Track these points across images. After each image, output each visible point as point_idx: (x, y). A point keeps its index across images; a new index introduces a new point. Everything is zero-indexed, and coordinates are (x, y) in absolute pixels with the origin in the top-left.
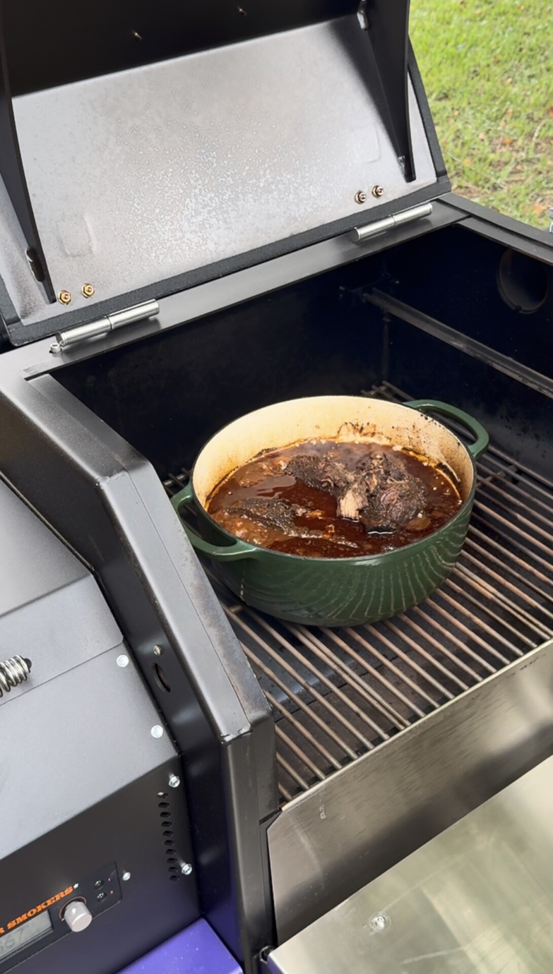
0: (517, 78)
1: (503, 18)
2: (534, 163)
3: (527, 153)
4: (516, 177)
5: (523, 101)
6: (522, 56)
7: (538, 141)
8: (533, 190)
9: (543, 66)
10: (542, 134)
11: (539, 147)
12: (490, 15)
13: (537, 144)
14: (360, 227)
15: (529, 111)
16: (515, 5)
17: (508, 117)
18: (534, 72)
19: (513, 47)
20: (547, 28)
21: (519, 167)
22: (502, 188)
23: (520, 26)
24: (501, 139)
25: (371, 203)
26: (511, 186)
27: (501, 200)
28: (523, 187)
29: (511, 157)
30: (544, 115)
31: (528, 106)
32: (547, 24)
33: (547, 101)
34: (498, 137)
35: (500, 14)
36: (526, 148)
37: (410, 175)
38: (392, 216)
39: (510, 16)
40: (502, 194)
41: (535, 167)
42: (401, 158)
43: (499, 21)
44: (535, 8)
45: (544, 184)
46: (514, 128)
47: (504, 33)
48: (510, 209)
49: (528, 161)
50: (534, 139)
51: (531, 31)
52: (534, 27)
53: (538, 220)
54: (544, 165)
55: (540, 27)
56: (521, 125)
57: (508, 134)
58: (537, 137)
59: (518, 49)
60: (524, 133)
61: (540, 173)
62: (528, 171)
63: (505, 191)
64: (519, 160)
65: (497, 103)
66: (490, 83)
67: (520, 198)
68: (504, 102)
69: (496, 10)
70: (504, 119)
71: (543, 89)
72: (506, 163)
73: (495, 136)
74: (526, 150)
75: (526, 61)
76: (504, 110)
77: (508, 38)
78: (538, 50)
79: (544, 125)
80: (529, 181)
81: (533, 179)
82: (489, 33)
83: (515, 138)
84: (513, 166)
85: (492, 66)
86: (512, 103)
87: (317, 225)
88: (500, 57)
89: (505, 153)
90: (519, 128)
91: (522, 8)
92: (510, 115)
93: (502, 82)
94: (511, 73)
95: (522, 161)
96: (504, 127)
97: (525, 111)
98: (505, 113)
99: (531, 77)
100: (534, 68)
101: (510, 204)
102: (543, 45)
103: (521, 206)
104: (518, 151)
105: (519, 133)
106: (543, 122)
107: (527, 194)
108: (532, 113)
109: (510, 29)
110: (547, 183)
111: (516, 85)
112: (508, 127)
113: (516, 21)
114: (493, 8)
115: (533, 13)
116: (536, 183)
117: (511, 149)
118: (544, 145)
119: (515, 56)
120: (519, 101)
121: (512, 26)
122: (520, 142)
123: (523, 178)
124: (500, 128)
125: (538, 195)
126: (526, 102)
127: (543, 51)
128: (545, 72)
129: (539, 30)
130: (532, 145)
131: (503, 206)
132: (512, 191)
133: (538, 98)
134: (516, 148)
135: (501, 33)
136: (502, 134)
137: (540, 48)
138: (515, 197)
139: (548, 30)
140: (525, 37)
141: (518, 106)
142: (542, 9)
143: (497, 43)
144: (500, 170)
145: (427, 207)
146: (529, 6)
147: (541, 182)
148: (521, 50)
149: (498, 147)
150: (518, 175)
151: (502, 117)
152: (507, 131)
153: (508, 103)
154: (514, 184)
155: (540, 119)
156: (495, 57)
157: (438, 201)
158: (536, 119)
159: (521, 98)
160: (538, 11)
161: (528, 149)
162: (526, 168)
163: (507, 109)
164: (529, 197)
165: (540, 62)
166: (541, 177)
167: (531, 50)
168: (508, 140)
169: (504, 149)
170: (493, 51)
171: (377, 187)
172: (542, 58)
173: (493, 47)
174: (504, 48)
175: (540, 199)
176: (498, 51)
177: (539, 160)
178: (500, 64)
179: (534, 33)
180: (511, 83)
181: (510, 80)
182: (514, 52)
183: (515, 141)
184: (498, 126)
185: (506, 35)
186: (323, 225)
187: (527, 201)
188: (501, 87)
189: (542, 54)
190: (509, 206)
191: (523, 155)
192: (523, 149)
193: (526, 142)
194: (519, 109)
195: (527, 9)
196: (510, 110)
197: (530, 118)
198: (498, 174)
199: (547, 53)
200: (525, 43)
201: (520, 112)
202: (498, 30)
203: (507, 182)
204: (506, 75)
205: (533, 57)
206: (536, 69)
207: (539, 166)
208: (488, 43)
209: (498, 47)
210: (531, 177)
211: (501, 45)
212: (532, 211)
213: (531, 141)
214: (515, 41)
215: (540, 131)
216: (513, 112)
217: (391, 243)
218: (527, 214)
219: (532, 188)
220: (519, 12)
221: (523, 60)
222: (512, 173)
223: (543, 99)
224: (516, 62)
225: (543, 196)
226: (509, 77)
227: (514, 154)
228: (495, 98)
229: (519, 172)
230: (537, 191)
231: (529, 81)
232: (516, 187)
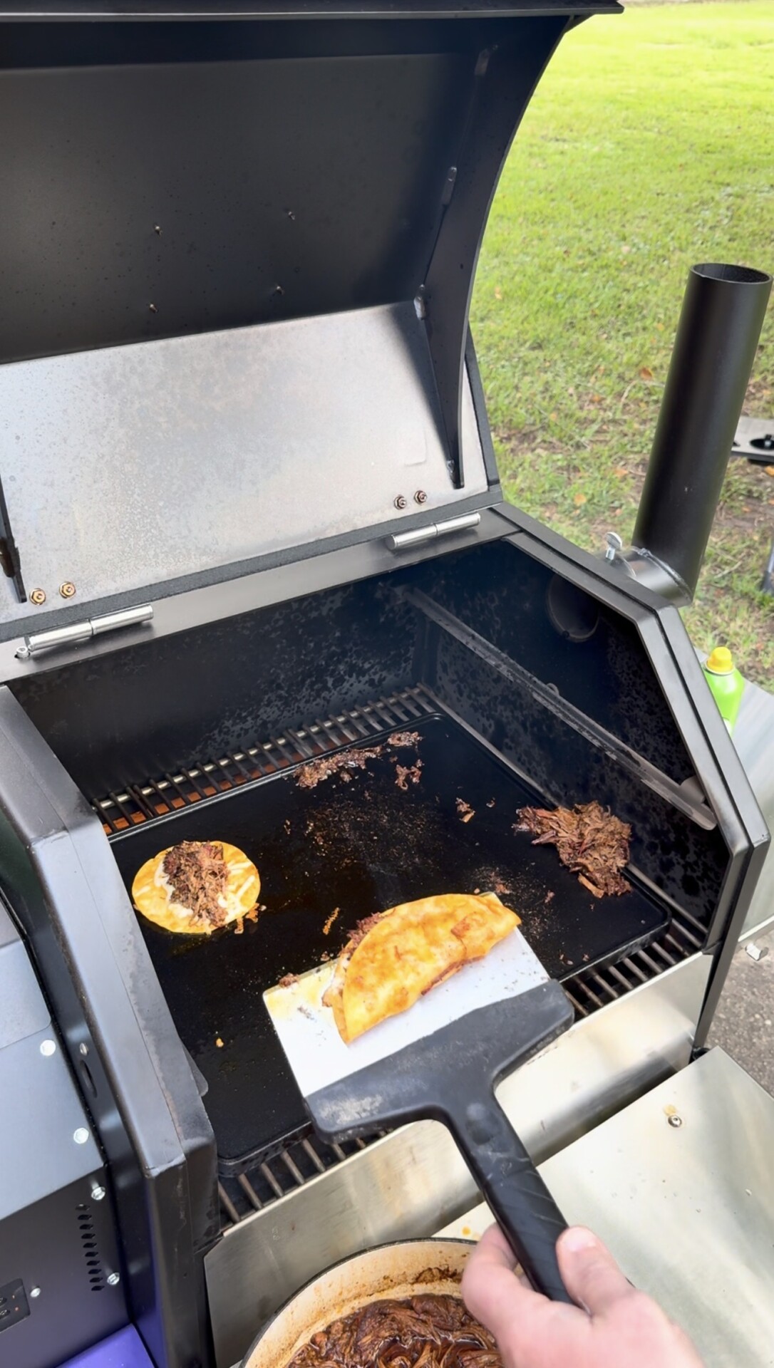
0: (613, 333)
1: (605, 272)
2: (620, 424)
3: (615, 413)
4: (601, 437)
5: (617, 358)
6: (620, 313)
7: (627, 401)
8: (616, 453)
9: (639, 324)
10: (631, 395)
11: (628, 408)
12: (592, 267)
13: (625, 405)
14: (398, 534)
15: (621, 370)
16: (619, 260)
17: (599, 374)
18: (630, 331)
19: (612, 302)
20: (647, 286)
21: (605, 427)
22: (585, 447)
23: (621, 282)
24: (590, 396)
25: (412, 508)
26: (595, 446)
27: (583, 459)
28: (607, 448)
29: (598, 415)
30: (635, 376)
31: (620, 365)
32: (647, 283)
33: (640, 362)
34: (587, 394)
35: (602, 267)
36: (614, 407)
37: (457, 481)
38: (435, 524)
39: (613, 271)
40: (585, 453)
41: (621, 428)
42: (449, 462)
43: (600, 275)
44: (638, 264)
45: (628, 447)
46: (604, 385)
47: (604, 287)
48: (591, 470)
49: (614, 422)
50: (623, 400)
51: (632, 288)
52: (635, 285)
53: (618, 484)
54: (630, 428)
55: (641, 284)
56: (611, 384)
57: (597, 391)
58: (627, 398)
59: (616, 305)
60: (614, 392)
61: (626, 435)
62: (613, 431)
63: (589, 450)
64: (606, 420)
65: (590, 358)
66: (585, 337)
67: (603, 459)
68: (597, 358)
69: (599, 263)
70: (594, 376)
71: (637, 349)
72: (593, 421)
73: (584, 392)
74: (613, 411)
75: (623, 318)
76: (596, 366)
77: (608, 293)
78: (636, 308)
79: (634, 387)
80: (613, 442)
81: (617, 441)
82: (588, 285)
83: (604, 396)
84: (599, 425)
85: (589, 319)
86: (604, 359)
87: (348, 530)
88: (597, 312)
89: (591, 411)
90: (609, 386)
91: (625, 263)
92: (602, 372)
93: (597, 337)
94: (607, 329)
95: (609, 421)
96: (594, 384)
97: (617, 369)
98: (597, 369)
99: (625, 335)
100: (629, 326)
101: (593, 465)
102: (642, 303)
103: (603, 468)
104: (605, 410)
105: (609, 390)
106: (634, 383)
107: (610, 457)
108: (624, 373)
109: (611, 283)
110: (632, 447)
111: (611, 341)
112: (598, 384)
113: (618, 276)
114: (596, 260)
115: (635, 270)
116: (620, 446)
117: (599, 407)
118: (632, 406)
119: (612, 312)
120: (612, 359)
121: (613, 280)
122: (608, 401)
123: (608, 439)
124: (590, 385)
125: (621, 458)
126: (619, 360)
127: (641, 309)
128: (641, 331)
129: (639, 288)
130: (620, 406)
131: (584, 466)
132: (595, 451)
133: (631, 357)
134: (604, 406)
135: (601, 286)
136: (592, 391)
137: (638, 305)
138: (598, 458)
139: (648, 288)
140: (624, 294)
141: (611, 363)
142: (644, 267)
143: (596, 297)
144: (586, 428)
145: (475, 518)
146: (632, 262)
147: (626, 445)
148: (619, 306)
149: (586, 404)
150: (603, 435)
151: (593, 373)
152: (597, 388)
153: (601, 360)
154: (598, 443)
155: (631, 380)
156: (593, 311)
157: (491, 510)
158: (627, 379)
159: (614, 355)
160: (640, 269)
161: (616, 409)
162: (611, 428)
163: (599, 366)
164: (612, 459)
165: (637, 320)
166: (626, 438)
167: (630, 307)
168: (596, 398)
169: (592, 407)
170: (591, 304)
171: (420, 492)
172: (640, 317)
173: (592, 301)
174: (602, 303)
175: (622, 463)
176: (597, 305)
177: (625, 421)
178: (597, 318)
179: (635, 290)
180: (607, 338)
181: (605, 336)
182: (612, 308)
183: (604, 399)
184: (589, 382)
185: (606, 290)
186: (355, 531)
187: (610, 464)
188: (595, 342)
189: (640, 313)
190: (591, 467)
191: (610, 414)
192: (611, 408)
193: (615, 401)
194: (611, 367)
195: (630, 265)
196: (602, 368)
197: (621, 377)
198: (582, 433)
199: (645, 312)
200: (623, 299)
201: (611, 370)
202: (599, 283)
203: (591, 441)
204: (602, 330)
205: (630, 314)
206: (631, 328)
207: (625, 428)
208: (587, 296)
209: (596, 301)
210: (616, 438)
211: (601, 298)
212: (613, 474)
213: (619, 401)
214: (615, 297)
215: (630, 391)
216: (605, 370)
217: (430, 554)
218: (608, 477)
219: (615, 450)
220: (621, 267)
221: (621, 316)
222: (598, 432)
223: (635, 359)
224: (613, 319)
225: (626, 459)
226: (605, 333)
227: (602, 413)
228: (588, 353)
229: (605, 432)
230: (620, 454)
231: (624, 339)
232: (599, 448)
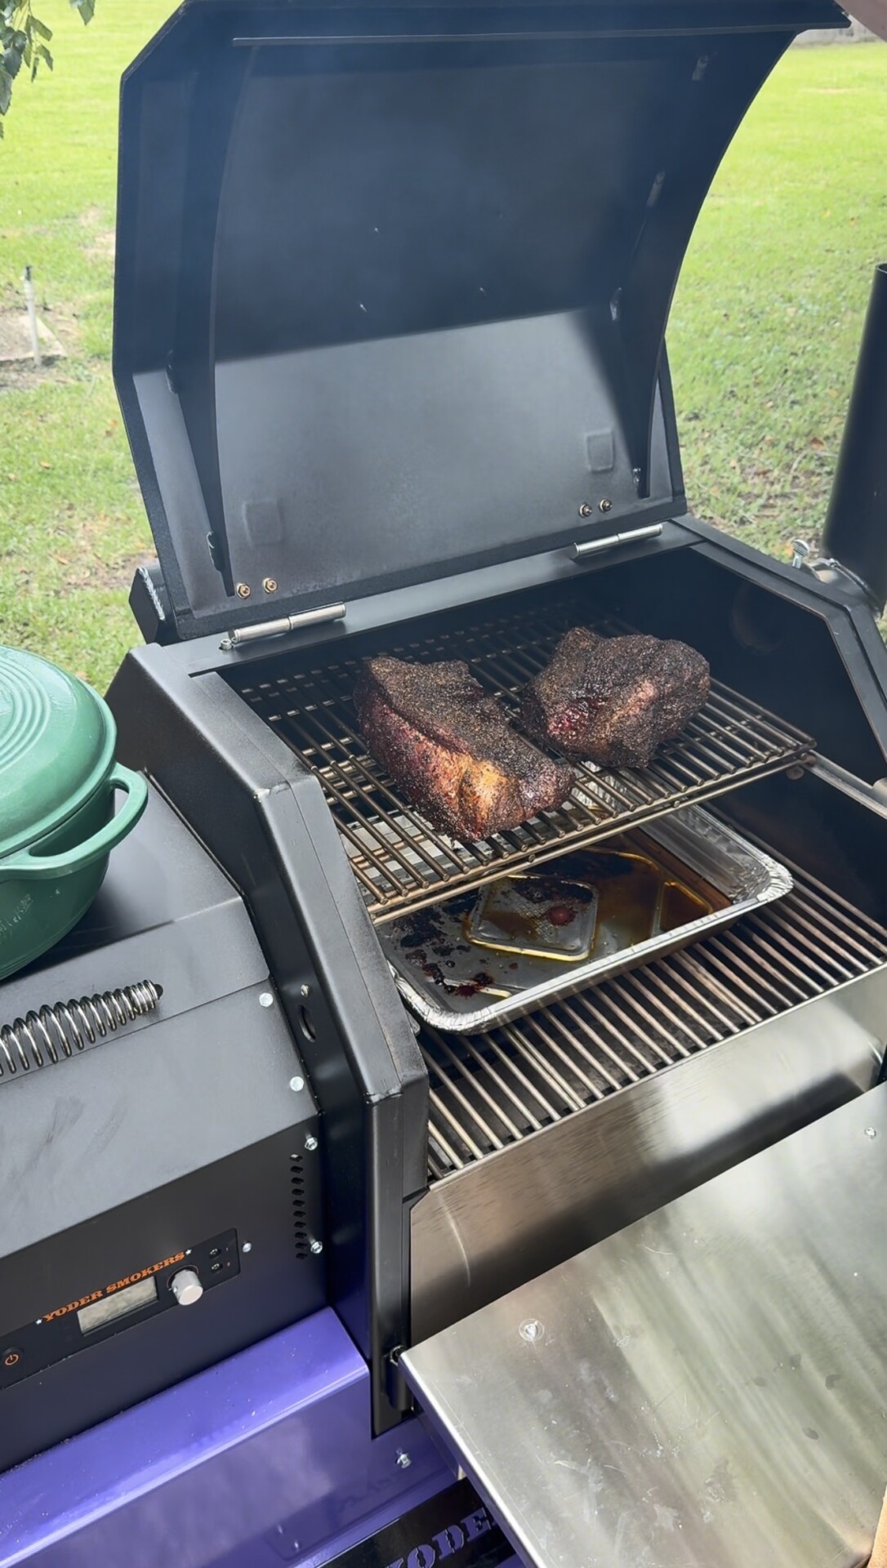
0: (779, 402)
1: (770, 335)
2: (789, 498)
3: (783, 487)
4: (768, 512)
5: (784, 427)
6: (787, 379)
7: (796, 474)
8: (785, 528)
9: (810, 391)
10: (802, 466)
11: (797, 481)
12: (755, 330)
13: (795, 478)
15: (790, 439)
16: (784, 322)
17: (764, 445)
18: (798, 398)
19: (778, 368)
20: (817, 349)
21: (771, 501)
22: (751, 523)
23: (788, 345)
24: (754, 468)
26: (761, 522)
27: (750, 535)
28: (774, 523)
29: (763, 489)
30: (805, 445)
31: (788, 434)
32: (818, 346)
33: (810, 431)
34: (751, 466)
35: (766, 330)
36: (782, 480)
39: (778, 335)
40: (751, 528)
41: (790, 503)
43: (764, 339)
45: (799, 521)
46: (770, 456)
47: (769, 352)
49: (784, 496)
50: (792, 471)
51: (800, 352)
52: (804, 348)
54: (800, 502)
55: (809, 348)
56: (778, 455)
57: (763, 463)
58: (795, 470)
59: (783, 370)
60: (781, 464)
61: (796, 509)
62: (781, 506)
63: (754, 526)
64: (773, 495)
65: (754, 427)
66: (748, 406)
67: (771, 535)
68: (761, 428)
69: (762, 326)
70: (760, 446)
71: (806, 417)
72: (758, 496)
73: (748, 464)
74: (781, 483)
75: (792, 384)
76: (761, 436)
77: (773, 358)
78: (805, 373)
79: (805, 457)
80: (782, 517)
81: (787, 515)
82: (750, 350)
83: (771, 468)
84: (765, 500)
85: (752, 387)
86: (771, 429)
88: (761, 377)
89: (755, 485)
90: (776, 457)
91: (793, 326)
92: (768, 442)
93: (762, 405)
94: (772, 397)
95: (776, 496)
96: (759, 456)
97: (785, 439)
98: (762, 440)
99: (793, 402)
100: (798, 393)
101: (760, 539)
102: (811, 368)
103: (771, 542)
104: (772, 484)
105: (775, 463)
106: (804, 453)
107: (779, 532)
108: (793, 443)
109: (776, 347)
110: (802, 521)
111: (777, 410)
112: (763, 456)
113: (784, 340)
114: (759, 322)
116: (790, 521)
117: (765, 480)
118: (803, 479)
119: (778, 378)
120: (779, 427)
121: (779, 345)
122: (776, 473)
123: (776, 514)
124: (754, 456)
125: (794, 533)
126: (787, 429)
127: (810, 374)
128: (811, 397)
129: (809, 352)
130: (790, 478)
131: (751, 540)
132: (762, 527)
133: (800, 427)
134: (771, 479)
135: (765, 351)
136: (756, 462)
137: (807, 370)
138: (766, 533)
139: (819, 352)
140: (792, 358)
141: (778, 433)
142: (813, 329)
143: (761, 362)
144: (750, 503)
146: (800, 325)
147: (795, 520)
148: (786, 371)
149: (750, 477)
150: (770, 509)
151: (757, 444)
152: (762, 459)
153: (767, 429)
154: (765, 519)
155: (801, 449)
156: (756, 378)
158: (796, 449)
159: (782, 424)
160: (809, 330)
161: (785, 481)
162: (779, 503)
163: (764, 436)
164: (781, 535)
165: (806, 387)
166: (796, 513)
167: (797, 372)
168: (762, 470)
169: (757, 480)
170: (754, 371)
172: (809, 382)
173: (756, 367)
174: (767, 368)
175: (792, 538)
176: (760, 371)
177: (795, 494)
178: (761, 385)
179: (803, 354)
180: (772, 407)
181: (771, 404)
182: (780, 372)
183: (770, 471)
184: (753, 453)
185: (772, 354)
187: (778, 540)
188: (759, 411)
189: (810, 378)
190: (758, 543)
191: (777, 488)
192: (778, 481)
193: (783, 474)
194: (778, 436)
196: (768, 438)
197: (789, 447)
198: (748, 507)
199: (815, 377)
200: (791, 364)
201: (779, 440)
202: (762, 347)
203: (757, 516)
204: (768, 398)
205: (799, 380)
206: (801, 395)
207: (795, 502)
208: (750, 361)
209: (761, 366)
210: (784, 513)
211: (765, 364)
212: (783, 551)
213: (788, 473)
214: (781, 362)
215: (800, 462)
216: (771, 440)
219: (784, 525)
220: (788, 330)
221: (789, 382)
222: (764, 506)
223: (805, 427)
224: (779, 385)
226: (770, 400)
227: (768, 487)
228: (753, 423)
229: (773, 506)
230: (790, 529)
231: (791, 407)
232: (765, 523)
